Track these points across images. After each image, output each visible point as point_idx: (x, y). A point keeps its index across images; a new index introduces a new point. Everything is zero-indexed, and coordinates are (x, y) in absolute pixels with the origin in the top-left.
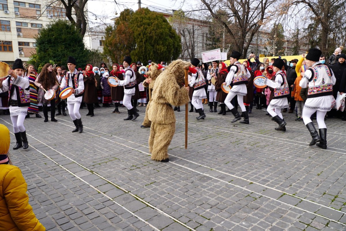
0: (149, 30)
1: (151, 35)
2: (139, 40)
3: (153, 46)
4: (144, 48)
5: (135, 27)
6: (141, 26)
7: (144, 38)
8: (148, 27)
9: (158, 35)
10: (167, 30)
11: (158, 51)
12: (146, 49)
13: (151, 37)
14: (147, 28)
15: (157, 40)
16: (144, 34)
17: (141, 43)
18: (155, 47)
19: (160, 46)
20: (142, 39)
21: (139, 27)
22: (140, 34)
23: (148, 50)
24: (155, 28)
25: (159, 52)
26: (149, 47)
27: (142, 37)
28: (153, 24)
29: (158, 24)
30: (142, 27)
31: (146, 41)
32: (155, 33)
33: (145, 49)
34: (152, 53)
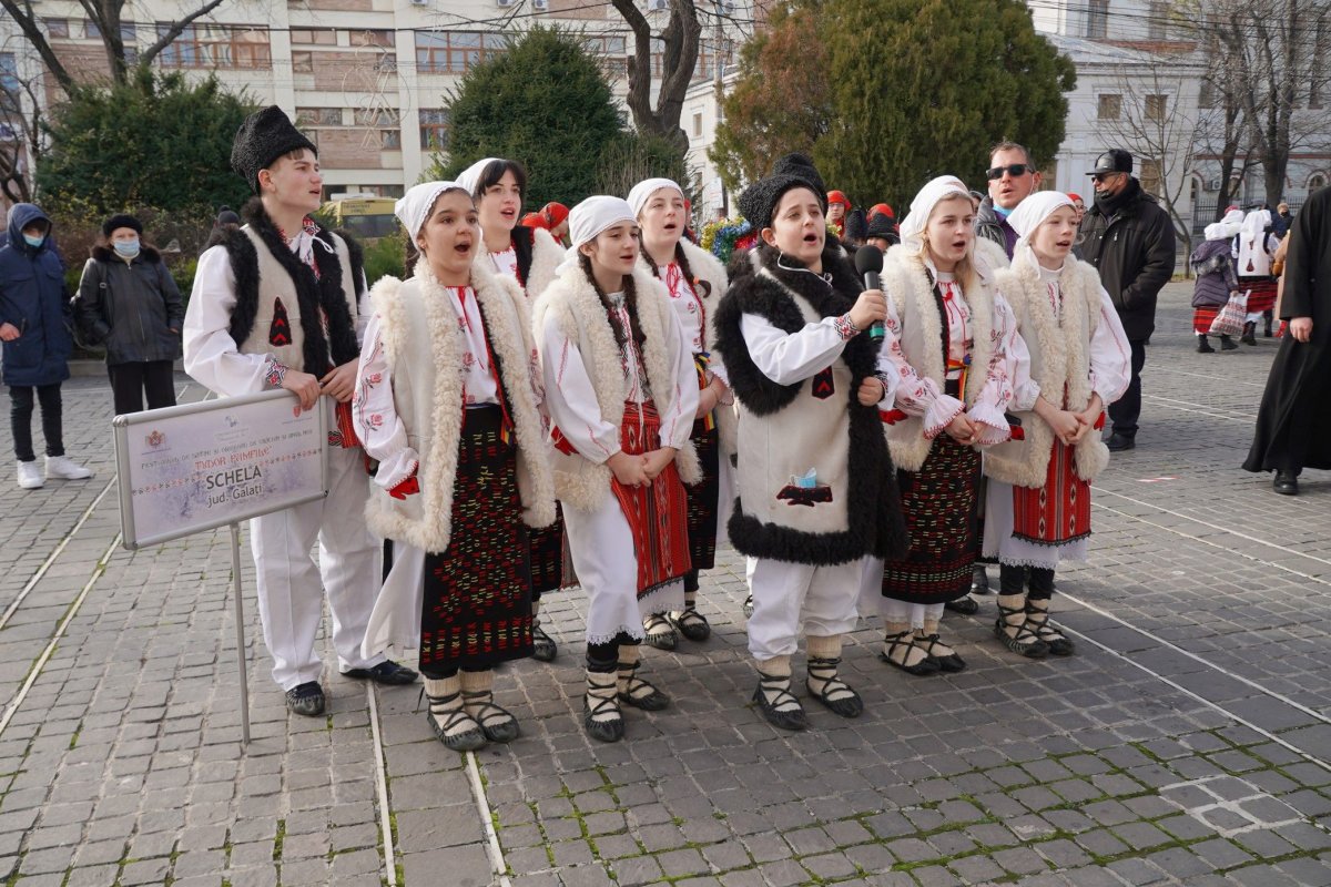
0: (897, 44)
1: (905, 62)
2: (848, 89)
3: (912, 112)
4: (866, 123)
5: (843, 30)
6: (867, 24)
7: (871, 79)
8: (896, 27)
9: (940, 60)
10: (992, 36)
11: (934, 134)
12: (879, 127)
13: (904, 74)
14: (891, 33)
15: (932, 84)
16: (873, 62)
17: (857, 102)
18: (923, 115)
19: (947, 110)
20: (861, 83)
21: (856, 32)
22: (854, 64)
23: (887, 131)
24: (927, 31)
25: (939, 137)
26: (892, 117)
27: (865, 75)
28: (923, 10)
29: (942, 10)
30: (870, 30)
31: (883, 89)
32: (928, 51)
33: (870, 128)
34: (902, 144)
